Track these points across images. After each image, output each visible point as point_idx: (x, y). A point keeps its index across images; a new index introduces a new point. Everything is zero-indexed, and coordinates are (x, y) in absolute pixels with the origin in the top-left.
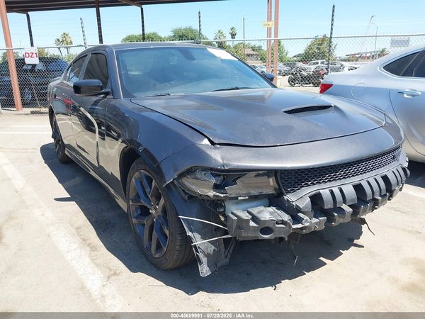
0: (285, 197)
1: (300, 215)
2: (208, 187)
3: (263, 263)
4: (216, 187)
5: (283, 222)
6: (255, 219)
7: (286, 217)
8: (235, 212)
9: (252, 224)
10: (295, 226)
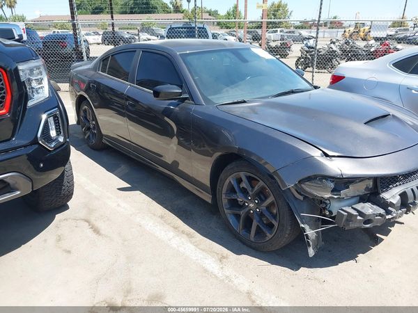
0: (381, 196)
1: (390, 208)
2: (327, 191)
3: (335, 241)
4: (334, 191)
5: (380, 215)
6: (361, 213)
7: (382, 211)
8: (344, 208)
9: (359, 218)
10: (388, 217)
